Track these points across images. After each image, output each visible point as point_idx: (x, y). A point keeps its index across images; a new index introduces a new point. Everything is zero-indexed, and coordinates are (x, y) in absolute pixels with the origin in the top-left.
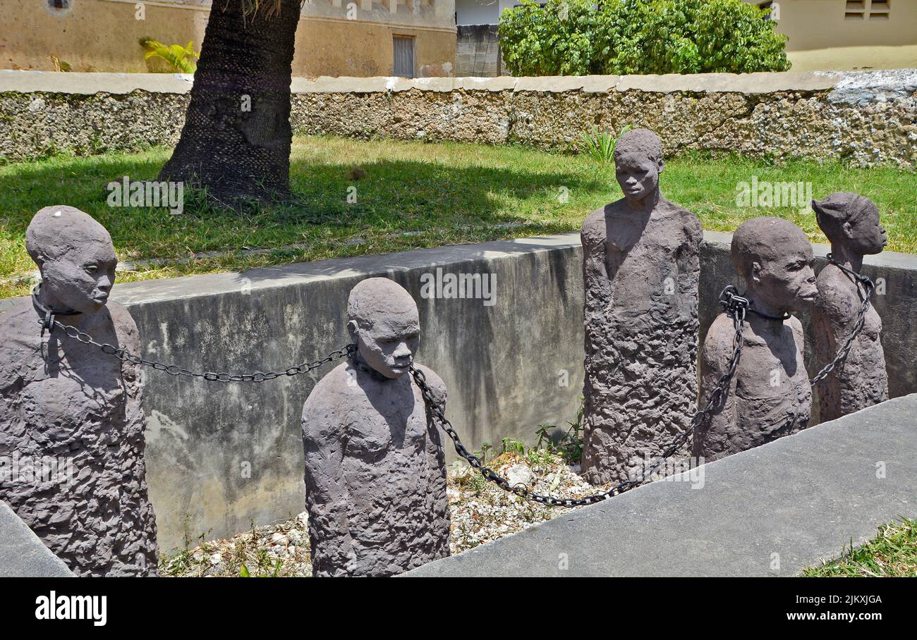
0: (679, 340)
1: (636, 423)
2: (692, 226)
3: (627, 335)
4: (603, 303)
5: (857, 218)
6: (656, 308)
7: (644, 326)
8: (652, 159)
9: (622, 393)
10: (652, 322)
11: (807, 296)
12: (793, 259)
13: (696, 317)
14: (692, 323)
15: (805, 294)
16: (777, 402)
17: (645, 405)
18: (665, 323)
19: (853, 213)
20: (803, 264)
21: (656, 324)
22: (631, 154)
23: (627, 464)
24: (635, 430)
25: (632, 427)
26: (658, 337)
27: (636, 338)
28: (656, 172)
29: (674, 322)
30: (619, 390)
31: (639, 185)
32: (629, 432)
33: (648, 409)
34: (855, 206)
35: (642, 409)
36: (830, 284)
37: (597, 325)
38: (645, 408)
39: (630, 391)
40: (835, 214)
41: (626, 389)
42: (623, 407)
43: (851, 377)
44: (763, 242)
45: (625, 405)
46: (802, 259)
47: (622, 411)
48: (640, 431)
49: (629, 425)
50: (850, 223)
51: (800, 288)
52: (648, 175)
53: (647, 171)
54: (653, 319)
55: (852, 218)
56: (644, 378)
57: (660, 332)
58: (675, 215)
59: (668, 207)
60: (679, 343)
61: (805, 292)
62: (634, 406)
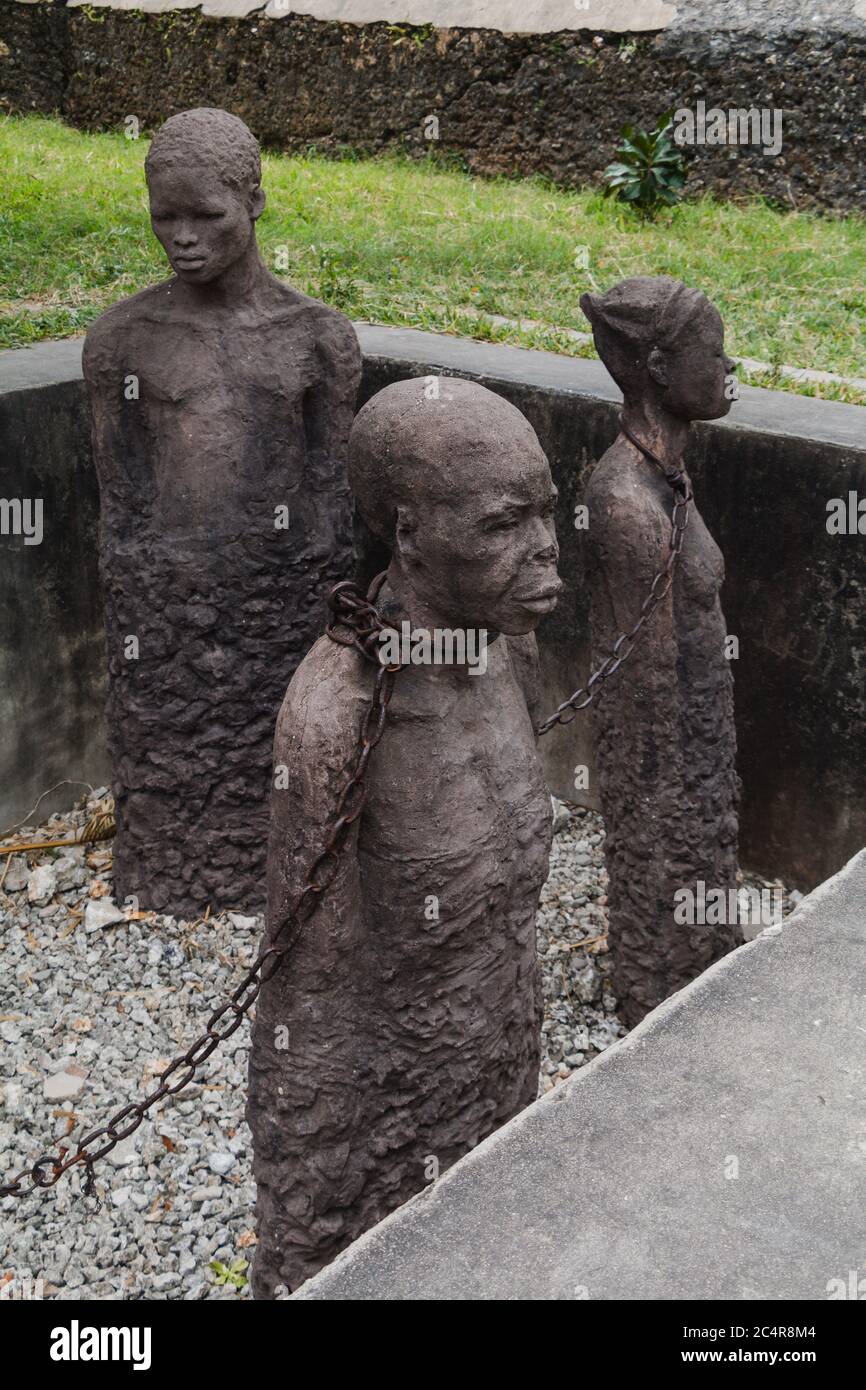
0: (311, 596)
1: (223, 779)
2: (333, 342)
3: (194, 591)
4: (137, 520)
5: (679, 337)
6: (254, 530)
7: (231, 570)
8: (233, 184)
9: (187, 718)
10: (248, 561)
11: (534, 599)
12: (496, 504)
13: (348, 544)
14: (338, 560)
15: (528, 595)
16: (461, 863)
17: (240, 740)
18: (277, 561)
19: (668, 328)
20: (524, 513)
21: (257, 565)
22: (180, 171)
23: (208, 865)
24: (220, 794)
25: (213, 787)
26: (260, 594)
27: (212, 600)
28: (245, 218)
29: (299, 559)
30: (182, 711)
31: (202, 249)
32: (208, 798)
33: (244, 751)
34: (672, 313)
35: (234, 749)
36: (617, 493)
37: (126, 570)
38: (241, 747)
39: (207, 711)
40: (633, 331)
41: (198, 708)
42: (190, 748)
43: (658, 699)
44: (421, 453)
45: (196, 740)
46: (518, 502)
47: (190, 756)
48: (232, 795)
49: (207, 785)
50: (663, 349)
51: (515, 577)
52: (223, 223)
53: (220, 215)
54: (250, 555)
55: (670, 338)
56: (235, 683)
57: (265, 582)
58: (297, 316)
59: (279, 296)
60: (311, 603)
61: (530, 588)
62: (216, 744)
